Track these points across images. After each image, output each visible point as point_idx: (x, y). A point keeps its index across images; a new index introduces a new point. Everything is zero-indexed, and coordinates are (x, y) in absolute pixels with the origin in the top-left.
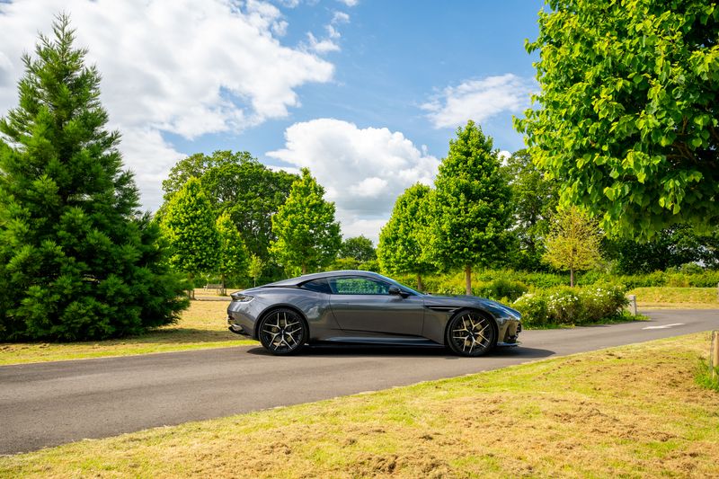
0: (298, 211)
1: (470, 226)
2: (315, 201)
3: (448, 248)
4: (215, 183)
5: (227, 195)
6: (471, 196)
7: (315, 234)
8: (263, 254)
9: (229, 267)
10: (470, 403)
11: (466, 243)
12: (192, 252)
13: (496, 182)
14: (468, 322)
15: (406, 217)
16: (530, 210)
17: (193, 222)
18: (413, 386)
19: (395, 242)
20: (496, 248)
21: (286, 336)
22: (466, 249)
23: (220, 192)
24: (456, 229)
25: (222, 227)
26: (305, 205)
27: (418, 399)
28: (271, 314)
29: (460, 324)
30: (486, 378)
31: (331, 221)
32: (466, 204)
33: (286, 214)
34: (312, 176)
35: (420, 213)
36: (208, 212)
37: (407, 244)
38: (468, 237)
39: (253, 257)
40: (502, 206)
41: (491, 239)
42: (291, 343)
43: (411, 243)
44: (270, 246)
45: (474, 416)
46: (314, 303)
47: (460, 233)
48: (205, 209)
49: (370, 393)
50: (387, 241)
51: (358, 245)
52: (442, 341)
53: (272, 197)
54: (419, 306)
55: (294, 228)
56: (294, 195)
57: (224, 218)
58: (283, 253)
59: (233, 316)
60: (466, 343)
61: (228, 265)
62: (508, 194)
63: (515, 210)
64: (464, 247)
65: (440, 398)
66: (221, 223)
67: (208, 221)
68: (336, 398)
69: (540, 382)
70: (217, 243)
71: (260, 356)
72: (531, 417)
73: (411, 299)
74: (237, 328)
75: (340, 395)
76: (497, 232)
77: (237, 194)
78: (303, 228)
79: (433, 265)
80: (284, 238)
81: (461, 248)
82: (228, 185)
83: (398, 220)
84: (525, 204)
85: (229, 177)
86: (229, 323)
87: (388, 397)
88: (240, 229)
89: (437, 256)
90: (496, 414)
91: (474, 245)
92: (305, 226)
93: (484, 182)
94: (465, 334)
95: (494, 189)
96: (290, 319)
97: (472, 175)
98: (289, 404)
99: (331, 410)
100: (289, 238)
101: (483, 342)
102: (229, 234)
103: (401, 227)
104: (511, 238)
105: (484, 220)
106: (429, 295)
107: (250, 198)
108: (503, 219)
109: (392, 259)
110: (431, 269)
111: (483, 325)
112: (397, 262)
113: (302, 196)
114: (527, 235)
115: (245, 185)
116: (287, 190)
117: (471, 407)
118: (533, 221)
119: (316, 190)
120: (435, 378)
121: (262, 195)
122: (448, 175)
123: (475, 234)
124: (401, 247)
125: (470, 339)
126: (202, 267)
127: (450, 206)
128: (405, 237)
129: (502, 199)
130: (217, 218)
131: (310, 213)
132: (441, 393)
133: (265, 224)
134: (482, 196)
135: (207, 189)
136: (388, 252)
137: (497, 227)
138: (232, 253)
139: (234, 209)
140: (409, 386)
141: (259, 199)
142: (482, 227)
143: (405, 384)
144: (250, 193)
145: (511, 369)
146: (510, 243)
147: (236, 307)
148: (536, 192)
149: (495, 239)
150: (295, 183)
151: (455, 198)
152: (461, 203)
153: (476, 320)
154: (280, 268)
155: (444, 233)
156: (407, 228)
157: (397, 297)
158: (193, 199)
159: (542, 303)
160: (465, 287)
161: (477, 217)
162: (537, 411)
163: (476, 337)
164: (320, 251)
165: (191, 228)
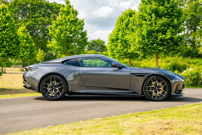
0: (63, 24)
1: (158, 31)
2: (73, 19)
3: (146, 44)
4: (16, 9)
5: (23, 15)
6: (159, 15)
7: (73, 37)
8: (45, 49)
9: (25, 55)
10: (154, 124)
11: (155, 41)
12: (4, 47)
13: (173, 7)
14: (154, 82)
15: (123, 28)
16: (193, 23)
17: (4, 30)
18: (123, 115)
19: (116, 41)
20: (172, 44)
21: (55, 90)
22: (155, 45)
23: (19, 13)
24: (150, 33)
25: (21, 33)
26: (67, 20)
27: (125, 122)
28: (47, 78)
29: (150, 83)
30: (164, 112)
31: (82, 29)
32: (156, 20)
33: (57, 26)
34: (71, 5)
35: (130, 25)
36: (13, 24)
37: (123, 42)
38: (156, 38)
39: (39, 50)
40: (175, 20)
41: (169, 39)
42: (58, 94)
43: (125, 41)
44: (48, 43)
45: (156, 131)
46: (71, 72)
47: (152, 36)
48: (11, 22)
49: (99, 119)
50: (113, 41)
51: (97, 44)
52: (140, 92)
53: (49, 17)
54: (128, 74)
55: (61, 34)
56: (61, 15)
57: (22, 28)
58: (55, 47)
59: (26, 79)
60: (154, 94)
61: (25, 54)
62: (180, 13)
63: (183, 22)
64: (154, 43)
65: (138, 121)
66: (21, 31)
67: (13, 29)
68: (81, 121)
69: (194, 115)
70: (18, 42)
71: (41, 101)
72: (188, 132)
73: (123, 69)
74: (29, 86)
75: (84, 120)
76: (173, 35)
77: (30, 15)
78: (66, 33)
79: (137, 53)
80: (56, 39)
81: (152, 44)
82: (24, 10)
83: (118, 29)
84: (191, 20)
85: (24, 5)
86: (24, 83)
87: (109, 121)
88: (31, 34)
89: (139, 49)
90: (168, 130)
91: (160, 42)
92: (68, 33)
93: (166, 7)
94: (153, 88)
95: (172, 11)
96: (58, 81)
97: (159, 3)
98: (55, 125)
99: (78, 127)
100: (59, 39)
101: (163, 93)
102: (25, 37)
103: (120, 33)
104: (181, 38)
105: (166, 28)
106: (133, 68)
107: (37, 17)
108: (176, 28)
109: (115, 51)
110: (137, 56)
111: (163, 84)
112: (118, 52)
113: (66, 16)
114: (191, 38)
115: (34, 10)
116: (57, 13)
117: (155, 126)
118: (195, 30)
119: (73, 12)
120: (136, 111)
121: (44, 16)
122: (146, 3)
123: (160, 36)
124: (120, 44)
125: (156, 92)
126: (10, 55)
127: (146, 21)
128: (122, 38)
129: (176, 16)
130: (18, 28)
131: (70, 25)
132: (139, 119)
133: (45, 32)
134: (165, 15)
135: (12, 12)
136: (113, 47)
137: (172, 32)
138: (27, 48)
139: (28, 23)
140: (121, 116)
141: (42, 18)
142: (164, 32)
143: (119, 114)
144: (37, 15)
145: (178, 108)
146: (180, 41)
147: (28, 74)
148: (197, 13)
149: (172, 39)
150: (62, 8)
151: (149, 17)
152: (153, 19)
153: (159, 81)
154: (54, 56)
155: (143, 36)
156: (123, 33)
157: (116, 69)
158: (3, 17)
159: (197, 74)
160: (155, 65)
161: (162, 26)
162: (192, 129)
163: (159, 90)
164: (76, 46)
165: (3, 33)
